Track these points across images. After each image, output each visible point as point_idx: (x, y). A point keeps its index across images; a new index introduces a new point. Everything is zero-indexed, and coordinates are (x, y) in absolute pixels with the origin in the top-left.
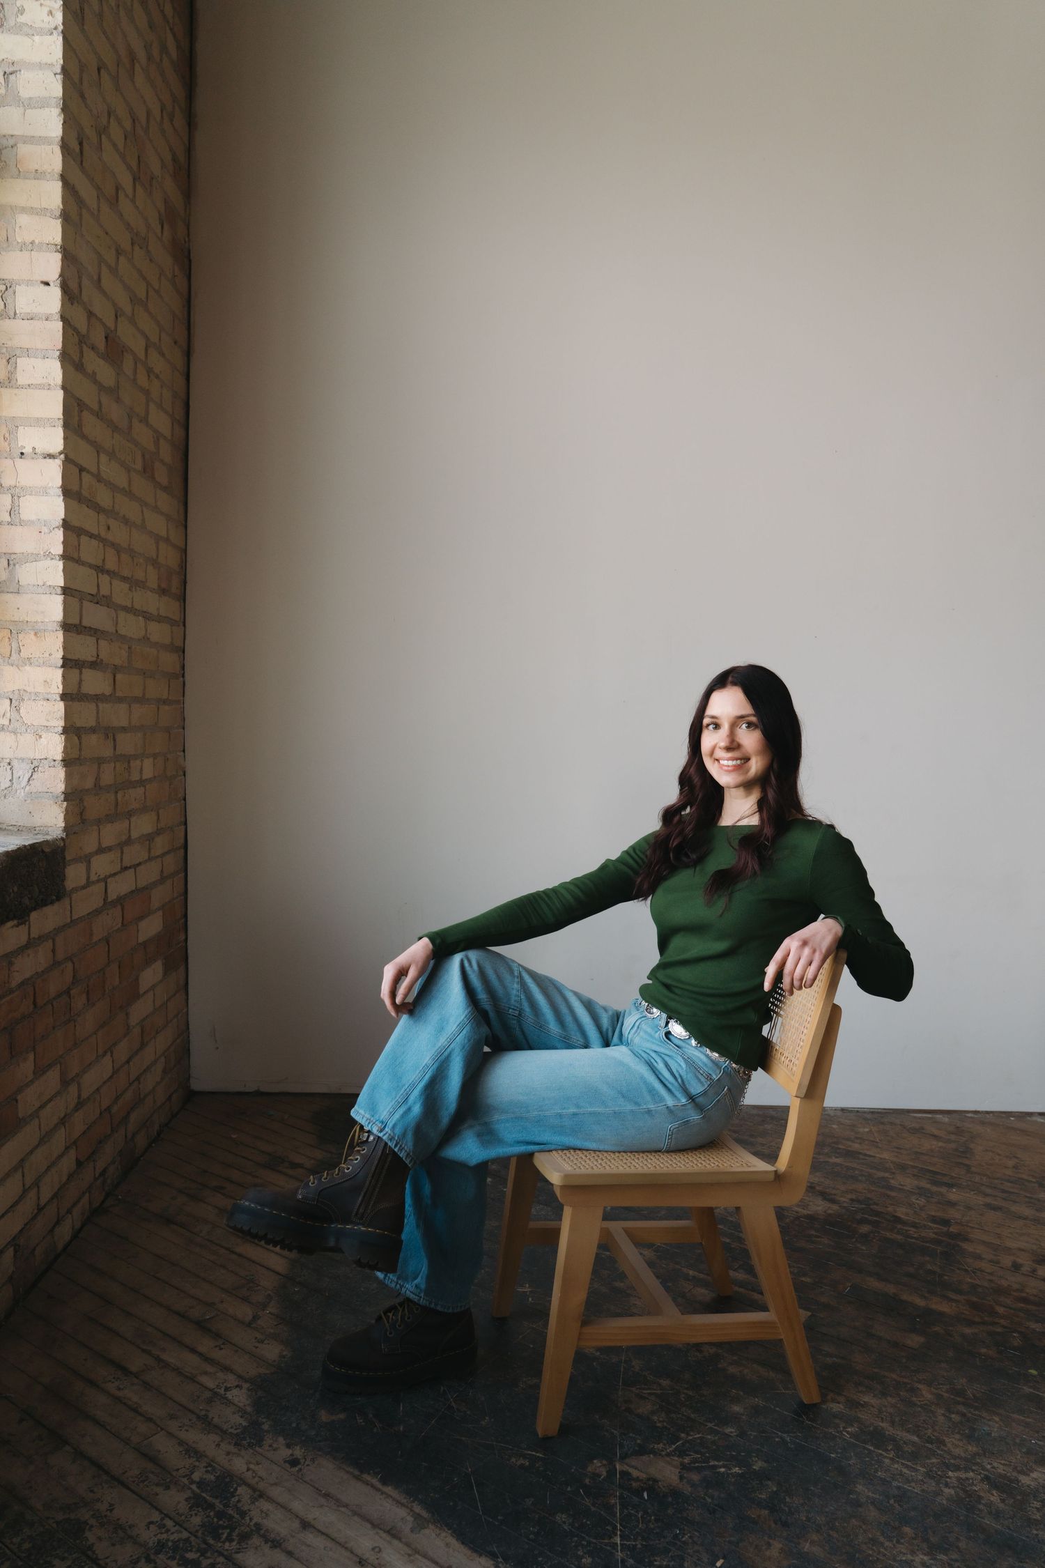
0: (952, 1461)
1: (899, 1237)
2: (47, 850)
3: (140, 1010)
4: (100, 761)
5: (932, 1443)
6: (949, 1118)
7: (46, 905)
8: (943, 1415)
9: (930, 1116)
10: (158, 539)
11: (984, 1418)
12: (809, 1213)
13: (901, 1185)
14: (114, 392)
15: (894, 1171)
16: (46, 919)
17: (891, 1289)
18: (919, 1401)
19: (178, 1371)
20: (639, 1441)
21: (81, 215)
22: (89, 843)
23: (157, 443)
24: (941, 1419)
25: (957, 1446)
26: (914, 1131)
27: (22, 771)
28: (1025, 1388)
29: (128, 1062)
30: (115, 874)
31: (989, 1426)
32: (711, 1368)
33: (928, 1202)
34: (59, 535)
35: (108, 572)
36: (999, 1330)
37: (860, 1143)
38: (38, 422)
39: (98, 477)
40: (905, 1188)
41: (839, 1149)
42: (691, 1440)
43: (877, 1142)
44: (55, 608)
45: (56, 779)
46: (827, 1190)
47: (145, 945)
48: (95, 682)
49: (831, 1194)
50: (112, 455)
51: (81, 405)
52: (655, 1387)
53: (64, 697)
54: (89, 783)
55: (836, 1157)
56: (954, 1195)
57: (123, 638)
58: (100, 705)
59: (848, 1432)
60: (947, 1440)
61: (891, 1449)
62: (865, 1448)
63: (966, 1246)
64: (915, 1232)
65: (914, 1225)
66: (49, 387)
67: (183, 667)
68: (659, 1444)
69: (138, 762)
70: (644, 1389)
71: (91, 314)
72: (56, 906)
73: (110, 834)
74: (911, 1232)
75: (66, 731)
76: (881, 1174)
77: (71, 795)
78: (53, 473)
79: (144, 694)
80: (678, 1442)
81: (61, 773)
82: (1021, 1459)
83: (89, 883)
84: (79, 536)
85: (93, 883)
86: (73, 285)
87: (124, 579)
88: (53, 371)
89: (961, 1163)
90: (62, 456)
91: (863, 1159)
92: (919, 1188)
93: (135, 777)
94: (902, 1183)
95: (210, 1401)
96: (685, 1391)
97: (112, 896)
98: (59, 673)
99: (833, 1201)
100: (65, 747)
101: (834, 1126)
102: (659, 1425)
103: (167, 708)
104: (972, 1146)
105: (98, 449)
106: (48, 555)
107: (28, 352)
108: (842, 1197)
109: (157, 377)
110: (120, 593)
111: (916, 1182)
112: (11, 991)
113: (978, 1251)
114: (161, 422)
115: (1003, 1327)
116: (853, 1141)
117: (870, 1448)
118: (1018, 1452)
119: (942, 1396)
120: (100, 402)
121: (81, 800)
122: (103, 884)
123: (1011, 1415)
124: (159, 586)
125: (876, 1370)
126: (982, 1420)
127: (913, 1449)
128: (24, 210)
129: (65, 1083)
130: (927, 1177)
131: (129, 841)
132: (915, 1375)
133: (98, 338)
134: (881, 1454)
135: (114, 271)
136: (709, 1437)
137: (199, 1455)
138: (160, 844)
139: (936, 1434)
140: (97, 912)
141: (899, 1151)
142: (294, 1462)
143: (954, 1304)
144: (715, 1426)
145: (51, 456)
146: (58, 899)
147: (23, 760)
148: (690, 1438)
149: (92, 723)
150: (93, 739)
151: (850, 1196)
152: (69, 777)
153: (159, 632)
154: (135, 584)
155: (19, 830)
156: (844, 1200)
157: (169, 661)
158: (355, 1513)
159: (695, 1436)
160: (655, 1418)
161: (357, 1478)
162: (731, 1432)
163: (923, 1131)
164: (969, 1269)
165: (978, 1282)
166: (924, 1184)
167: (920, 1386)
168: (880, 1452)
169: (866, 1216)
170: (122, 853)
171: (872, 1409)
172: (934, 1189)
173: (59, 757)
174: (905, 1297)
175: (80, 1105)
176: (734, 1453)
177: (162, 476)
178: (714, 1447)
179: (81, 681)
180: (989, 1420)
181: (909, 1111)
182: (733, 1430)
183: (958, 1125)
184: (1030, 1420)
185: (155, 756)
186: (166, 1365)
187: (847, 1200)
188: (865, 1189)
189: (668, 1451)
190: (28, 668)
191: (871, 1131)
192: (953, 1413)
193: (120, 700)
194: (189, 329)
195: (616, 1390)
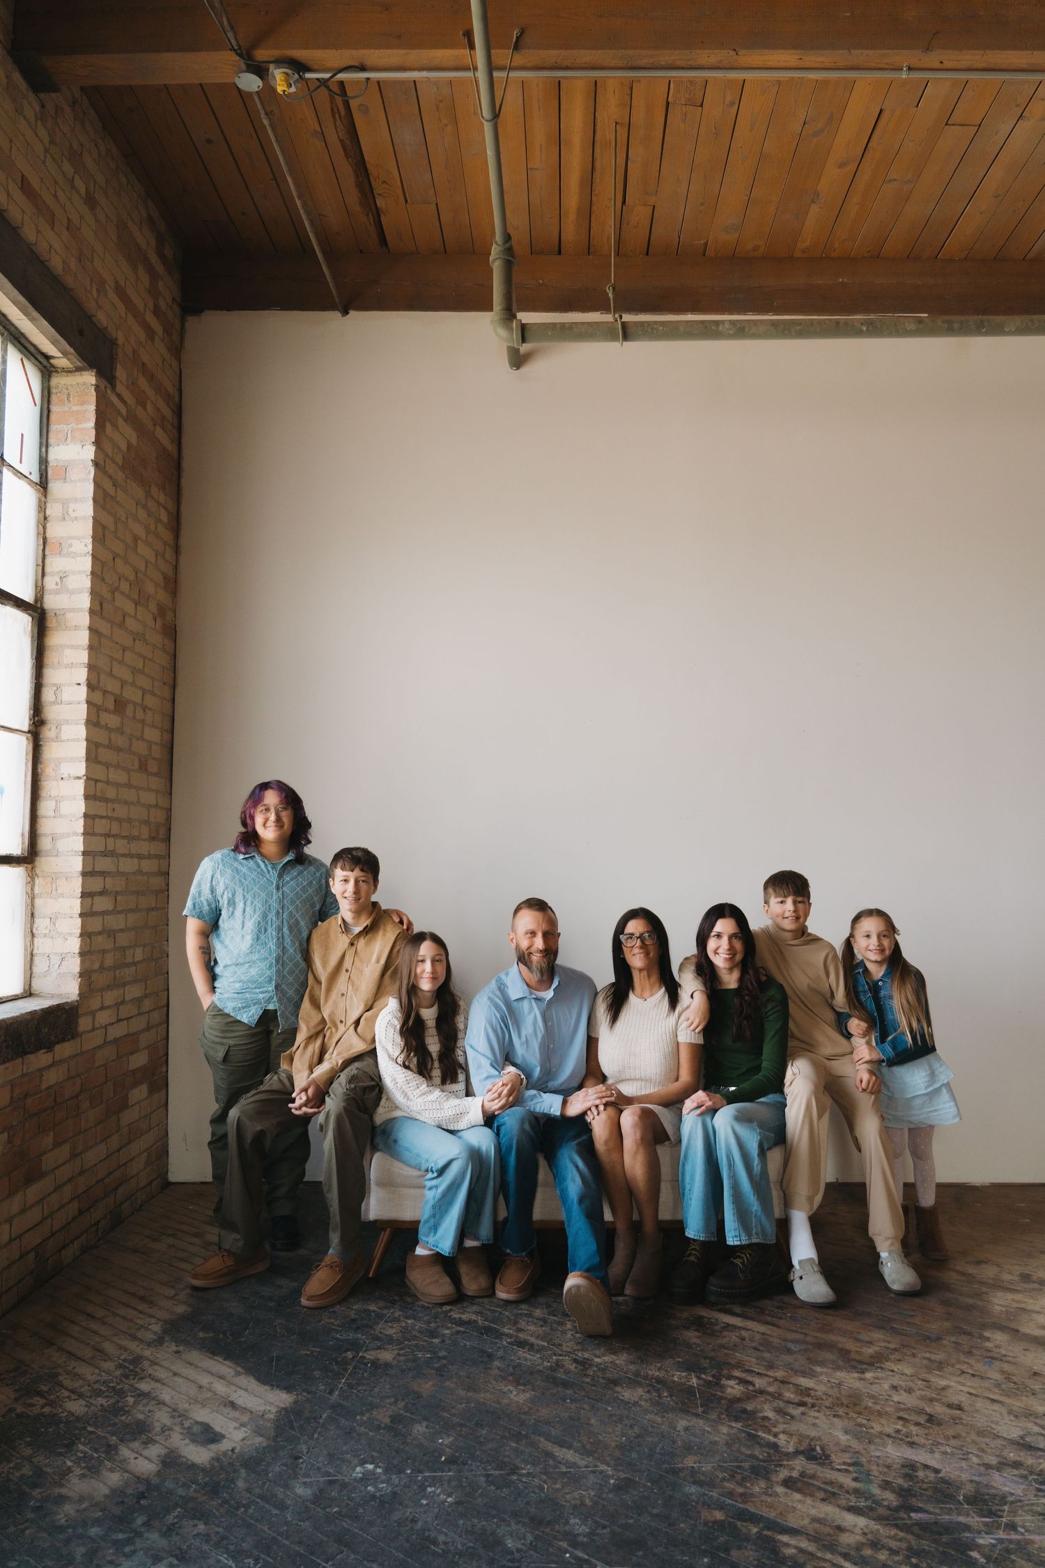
2: (67, 1007)
3: (128, 1117)
4: (104, 952)
7: (65, 1041)
10: (149, 807)
14: (120, 730)
16: (65, 1050)
19: (124, 1318)
21: (100, 643)
22: (95, 1003)
23: (150, 749)
27: (55, 961)
29: (119, 1151)
30: (113, 1024)
34: (82, 822)
35: (113, 836)
38: (72, 760)
39: (108, 783)
44: (77, 864)
45: (75, 965)
47: (133, 1071)
48: (102, 904)
50: (118, 766)
51: (97, 745)
52: (402, 1323)
53: (81, 915)
54: (96, 966)
57: (123, 874)
58: (105, 917)
66: (78, 740)
67: (168, 885)
68: (390, 1346)
69: (131, 951)
70: (396, 1324)
71: (105, 692)
72: (72, 1042)
73: (110, 997)
75: (82, 935)
77: (85, 974)
78: (79, 787)
79: (137, 906)
80: (401, 1346)
81: (78, 961)
83: (93, 1029)
84: (93, 819)
85: (97, 1028)
86: (94, 682)
87: (124, 837)
88: (81, 731)
90: (85, 778)
93: (129, 960)
95: (138, 1329)
96: (421, 1325)
97: (110, 1038)
98: (79, 901)
100: (81, 946)
102: (395, 1339)
103: (154, 913)
105: (107, 765)
106: (75, 834)
107: (67, 722)
109: (151, 709)
110: (121, 846)
112: (41, 1092)
114: (153, 735)
120: (110, 739)
121: (90, 977)
122: (104, 1030)
124: (150, 836)
128: (68, 647)
129: (74, 1156)
131: (123, 1002)
133: (110, 704)
135: (121, 662)
136: (421, 1343)
137: (126, 1349)
138: (147, 1005)
140: (99, 1047)
142: (177, 1352)
144: (428, 1338)
145: (79, 778)
146: (72, 1038)
147: (56, 954)
148: (410, 1343)
149: (100, 928)
150: (100, 938)
152: (82, 962)
153: (147, 866)
154: (130, 838)
155: (52, 996)
157: (157, 882)
158: (204, 1370)
159: (413, 1343)
160: (395, 1336)
161: (210, 1358)
170: (118, 1009)
173: (77, 951)
175: (82, 1172)
176: (432, 1349)
177: (153, 767)
178: (421, 1347)
179: (92, 904)
185: (144, 946)
186: (117, 1315)
189: (393, 1348)
190: (61, 899)
193: (120, 912)
194: (175, 672)
195: (378, 1324)
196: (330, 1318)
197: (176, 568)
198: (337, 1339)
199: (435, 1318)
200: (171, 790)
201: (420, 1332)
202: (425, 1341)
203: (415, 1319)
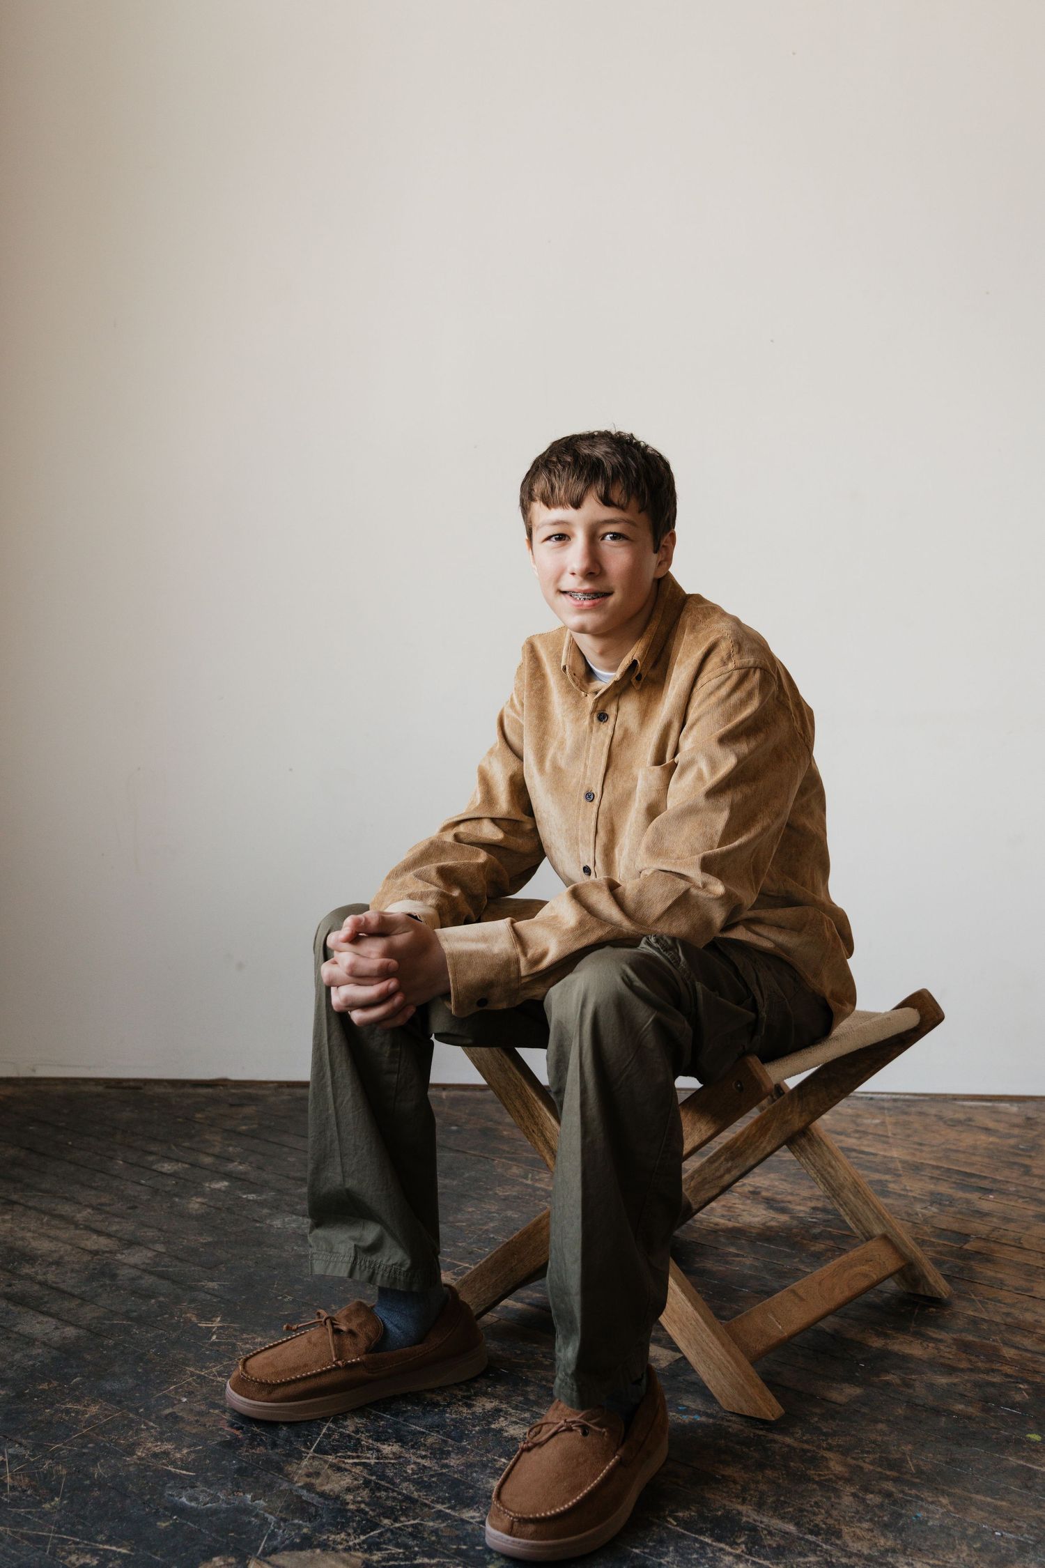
0: (844, 1560)
5: (817, 1534)
6: (1020, 1108)
8: (854, 1495)
9: (989, 1104)
11: (922, 1500)
12: (737, 1225)
13: (904, 1190)
15: (901, 1172)
18: (820, 1475)
20: (305, 1530)
24: (847, 1500)
25: (859, 1539)
26: (955, 1123)
28: (1010, 1459)
31: (928, 1511)
32: (477, 1428)
33: (941, 1211)
36: (997, 1379)
40: (910, 1194)
42: (399, 1528)
43: (888, 1137)
49: (783, 1202)
52: (368, 1455)
59: (676, 1519)
60: (845, 1529)
61: (742, 1543)
62: (696, 1540)
68: (338, 1533)
70: (349, 1457)
80: (372, 1530)
82: (967, 1559)
89: (1015, 1163)
91: (856, 1158)
92: (932, 1193)
94: (908, 1188)
96: (419, 1460)
99: (783, 1211)
102: (351, 1507)
108: (800, 1205)
111: (932, 1186)
113: (1000, 1276)
115: (1007, 1375)
116: (848, 1135)
117: (706, 1540)
118: (965, 1548)
119: (861, 1468)
123: (974, 1496)
125: (761, 1433)
126: (920, 1503)
127: (782, 1542)
130: (953, 1180)
132: (826, 1440)
134: (721, 1550)
136: (431, 1524)
139: (830, 1521)
141: (920, 1147)
143: (931, 1345)
144: (449, 1508)
148: (397, 1525)
151: (813, 1204)
156: (802, 1208)
159: (407, 1523)
160: (349, 1497)
162: (473, 1518)
163: (973, 1124)
165: (985, 1316)
166: (944, 1188)
167: (828, 1455)
168: (722, 1545)
171: (732, 1486)
172: (960, 1195)
176: (464, 1547)
178: (433, 1538)
180: (932, 1503)
181: (955, 1098)
182: (478, 1515)
183: (1030, 1115)
184: (1004, 1503)
187: (808, 1210)
189: (351, 1543)
192: (872, 1493)
195: (301, 1458)
196: (160, 1438)
198: (181, 1510)
199: (460, 1439)
201: (421, 1484)
202: (440, 1516)
203: (401, 1440)
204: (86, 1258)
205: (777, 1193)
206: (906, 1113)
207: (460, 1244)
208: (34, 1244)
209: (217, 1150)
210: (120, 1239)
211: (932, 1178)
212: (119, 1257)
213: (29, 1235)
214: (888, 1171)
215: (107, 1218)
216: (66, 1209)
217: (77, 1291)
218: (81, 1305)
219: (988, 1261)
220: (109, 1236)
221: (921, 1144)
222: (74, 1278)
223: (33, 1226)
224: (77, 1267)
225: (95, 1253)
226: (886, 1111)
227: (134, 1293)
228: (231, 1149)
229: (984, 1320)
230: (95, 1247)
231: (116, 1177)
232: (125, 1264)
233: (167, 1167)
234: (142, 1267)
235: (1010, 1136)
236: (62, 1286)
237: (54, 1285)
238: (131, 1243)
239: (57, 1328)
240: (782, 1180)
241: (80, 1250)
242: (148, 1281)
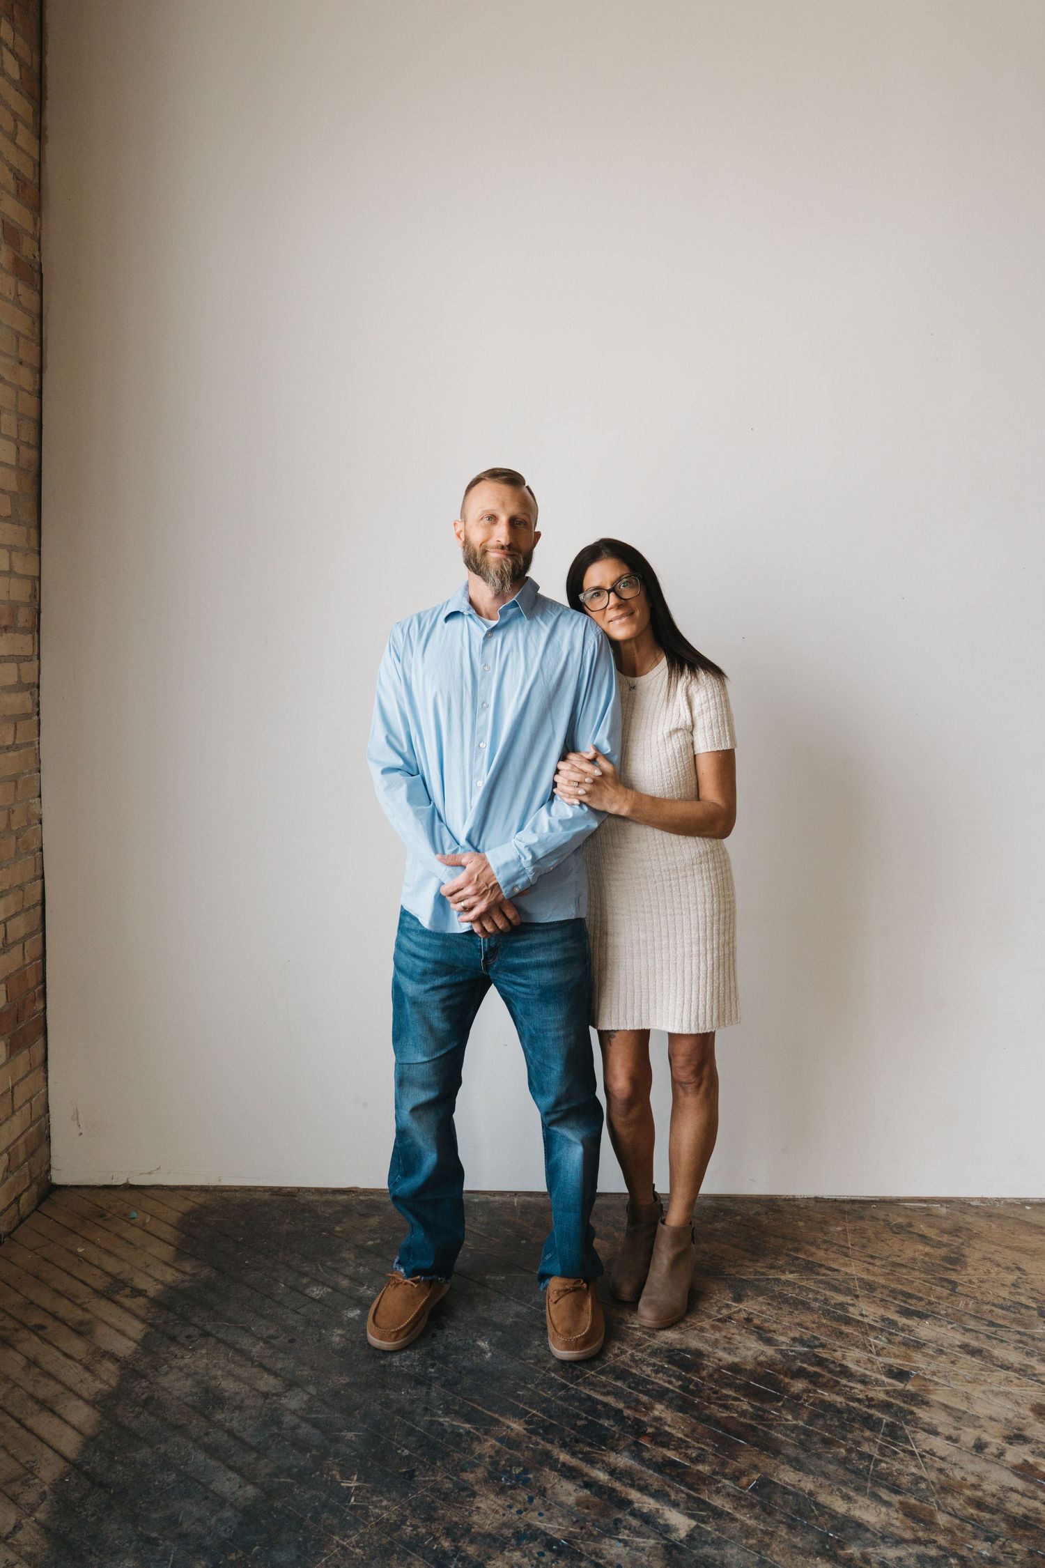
1: (839, 1399)
9: (924, 1206)
12: (736, 1360)
13: (862, 1315)
15: (858, 1293)
17: (808, 1484)
26: (899, 1230)
33: (890, 1342)
36: (933, 1552)
37: (826, 1250)
40: (865, 1319)
41: (799, 1258)
43: (848, 1248)
46: (767, 1325)
49: (770, 1331)
55: (791, 1272)
56: (925, 1330)
63: (922, 1413)
64: (861, 1391)
65: (864, 1381)
74: (856, 1391)
76: (840, 1298)
89: (946, 1280)
91: (824, 1275)
92: (883, 1319)
94: (864, 1312)
99: (769, 1342)
101: (801, 1224)
104: (967, 1251)
108: (783, 1335)
111: (881, 1310)
113: (934, 1422)
115: (940, 1548)
116: (818, 1246)
130: (897, 1302)
141: (871, 1261)
143: (884, 1509)
151: (792, 1334)
156: (785, 1339)
163: (910, 1229)
164: (916, 1451)
165: (924, 1473)
166: (891, 1314)
169: (805, 1365)
172: (903, 1321)
174: (823, 1498)
183: (957, 1219)
187: (788, 1341)
188: (814, 1323)
191: (844, 1230)
194: (41, 345)
197: (39, 165)
200: (40, 545)
204: (260, 1402)
205: (766, 1320)
206: (861, 1218)
207: (530, 1386)
208: (224, 1384)
209: (350, 1271)
210: (284, 1379)
211: (882, 1300)
212: (284, 1401)
213: (219, 1373)
214: (849, 1292)
215: (274, 1353)
216: (245, 1342)
217: (253, 1442)
218: (257, 1460)
219: (927, 1403)
220: (276, 1375)
221: (872, 1257)
222: (251, 1425)
223: (222, 1362)
224: (254, 1413)
225: (266, 1395)
226: (846, 1216)
227: (294, 1445)
228: (361, 1269)
229: (922, 1478)
230: (265, 1389)
231: (279, 1303)
232: (288, 1410)
233: (316, 1292)
234: (300, 1413)
235: (940, 1245)
236: (244, 1436)
237: (238, 1434)
238: (292, 1384)
239: (240, 1487)
240: (769, 1304)
241: (255, 1393)
242: (305, 1430)
